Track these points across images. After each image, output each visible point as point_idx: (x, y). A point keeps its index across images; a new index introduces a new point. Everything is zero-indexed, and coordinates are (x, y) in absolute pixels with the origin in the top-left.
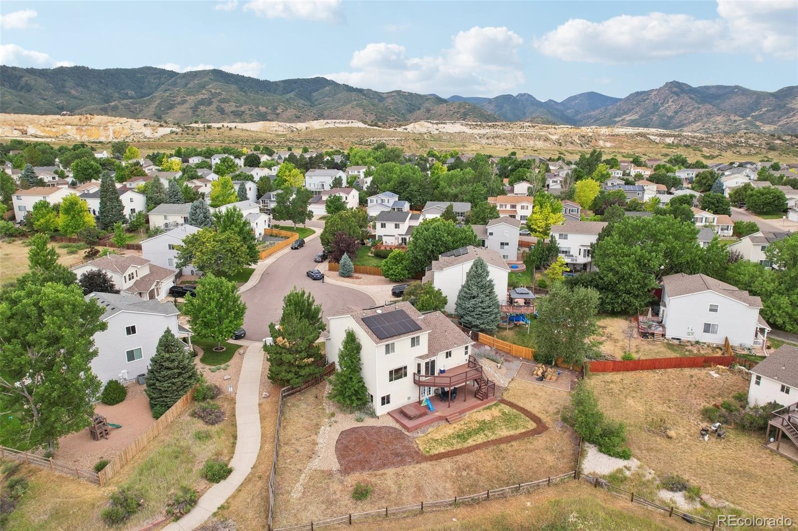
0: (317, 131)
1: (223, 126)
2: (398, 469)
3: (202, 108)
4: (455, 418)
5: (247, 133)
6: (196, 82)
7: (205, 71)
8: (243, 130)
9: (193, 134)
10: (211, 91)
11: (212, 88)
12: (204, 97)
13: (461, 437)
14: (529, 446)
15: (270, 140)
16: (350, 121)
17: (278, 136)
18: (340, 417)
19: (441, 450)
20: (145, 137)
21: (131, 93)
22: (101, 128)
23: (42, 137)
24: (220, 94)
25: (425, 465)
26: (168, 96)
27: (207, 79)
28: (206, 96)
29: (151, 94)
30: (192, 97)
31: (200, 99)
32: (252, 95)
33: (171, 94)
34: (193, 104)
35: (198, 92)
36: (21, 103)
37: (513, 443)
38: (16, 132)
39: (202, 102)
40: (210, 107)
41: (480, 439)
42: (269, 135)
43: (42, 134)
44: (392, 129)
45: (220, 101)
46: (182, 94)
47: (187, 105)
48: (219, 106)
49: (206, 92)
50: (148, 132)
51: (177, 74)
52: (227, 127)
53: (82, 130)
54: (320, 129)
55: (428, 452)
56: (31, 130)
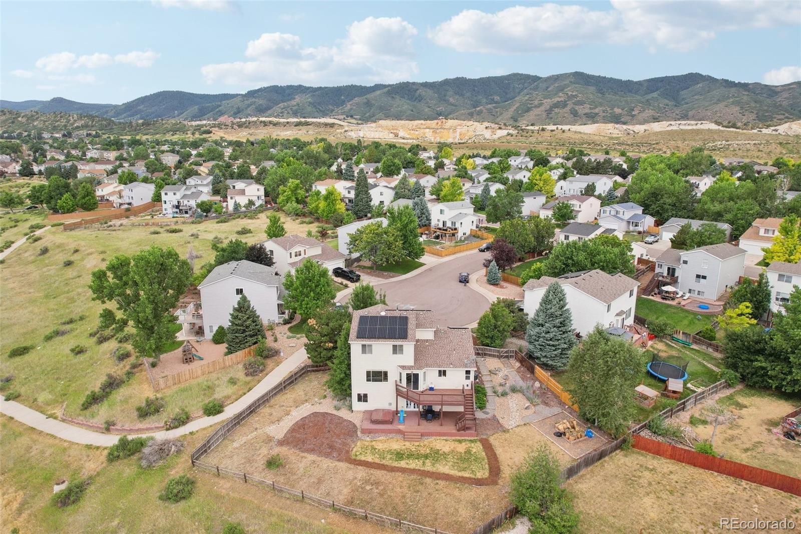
0: (656, 134)
1: (557, 128)
2: (318, 458)
3: (556, 110)
4: (414, 437)
5: (579, 135)
6: (556, 85)
7: (567, 74)
8: (576, 132)
9: (526, 137)
10: (567, 94)
11: (569, 91)
12: (559, 99)
13: (399, 455)
14: (457, 493)
15: (598, 143)
16: (700, 122)
17: (611, 138)
18: (328, 400)
19: (369, 458)
20: (485, 139)
21: (497, 98)
22: (451, 130)
23: (407, 139)
24: (576, 96)
25: (343, 465)
26: (527, 100)
27: (567, 82)
28: (562, 99)
29: (514, 98)
30: (549, 100)
31: (555, 102)
32: (609, 96)
33: (530, 98)
34: (548, 107)
35: (556, 94)
36: (412, 111)
37: (440, 482)
38: (391, 135)
39: (556, 105)
40: (564, 110)
41: (413, 464)
42: (601, 138)
43: (408, 136)
44: (755, 131)
45: (574, 104)
46: (539, 97)
47: (542, 108)
48: (573, 108)
49: (562, 95)
50: (488, 134)
51: (540, 78)
52: (561, 129)
53: (436, 132)
54: (660, 132)
55: (356, 455)
56: (402, 133)
